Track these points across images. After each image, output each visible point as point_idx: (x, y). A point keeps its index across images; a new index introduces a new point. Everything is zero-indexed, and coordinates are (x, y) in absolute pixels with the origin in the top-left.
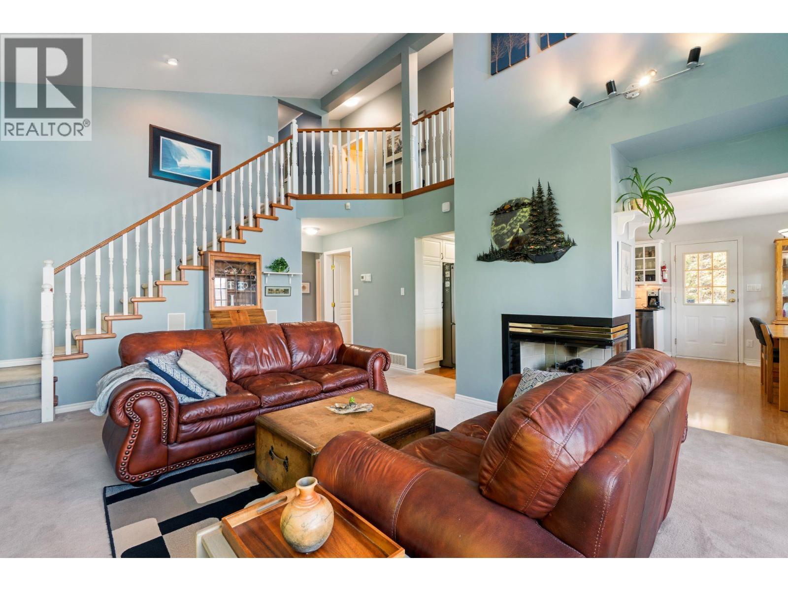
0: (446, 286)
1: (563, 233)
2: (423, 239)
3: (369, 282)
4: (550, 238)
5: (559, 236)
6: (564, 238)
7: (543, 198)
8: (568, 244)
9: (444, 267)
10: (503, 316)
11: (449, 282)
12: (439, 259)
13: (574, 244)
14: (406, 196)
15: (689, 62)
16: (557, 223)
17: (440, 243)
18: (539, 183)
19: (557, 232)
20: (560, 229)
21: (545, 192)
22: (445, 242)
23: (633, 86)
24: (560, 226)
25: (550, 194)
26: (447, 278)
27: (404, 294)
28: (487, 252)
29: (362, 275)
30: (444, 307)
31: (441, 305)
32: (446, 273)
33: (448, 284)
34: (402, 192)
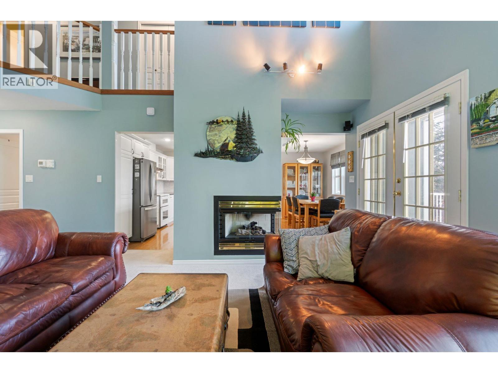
0: (135, 176)
1: (256, 144)
2: (121, 134)
3: (51, 168)
4: (249, 146)
5: (254, 146)
6: (257, 148)
7: (246, 120)
8: (259, 152)
9: (134, 161)
10: (215, 197)
11: (138, 173)
12: (131, 154)
13: (262, 152)
14: (104, 92)
15: (318, 69)
16: (253, 137)
17: (131, 140)
18: (244, 109)
19: (253, 144)
20: (256, 142)
21: (247, 117)
22: (134, 140)
23: (292, 71)
24: (254, 139)
25: (249, 118)
26: (137, 169)
27: (101, 181)
28: (204, 151)
29: (39, 161)
30: (133, 194)
31: (131, 192)
32: (136, 165)
33: (137, 175)
34: (101, 88)
